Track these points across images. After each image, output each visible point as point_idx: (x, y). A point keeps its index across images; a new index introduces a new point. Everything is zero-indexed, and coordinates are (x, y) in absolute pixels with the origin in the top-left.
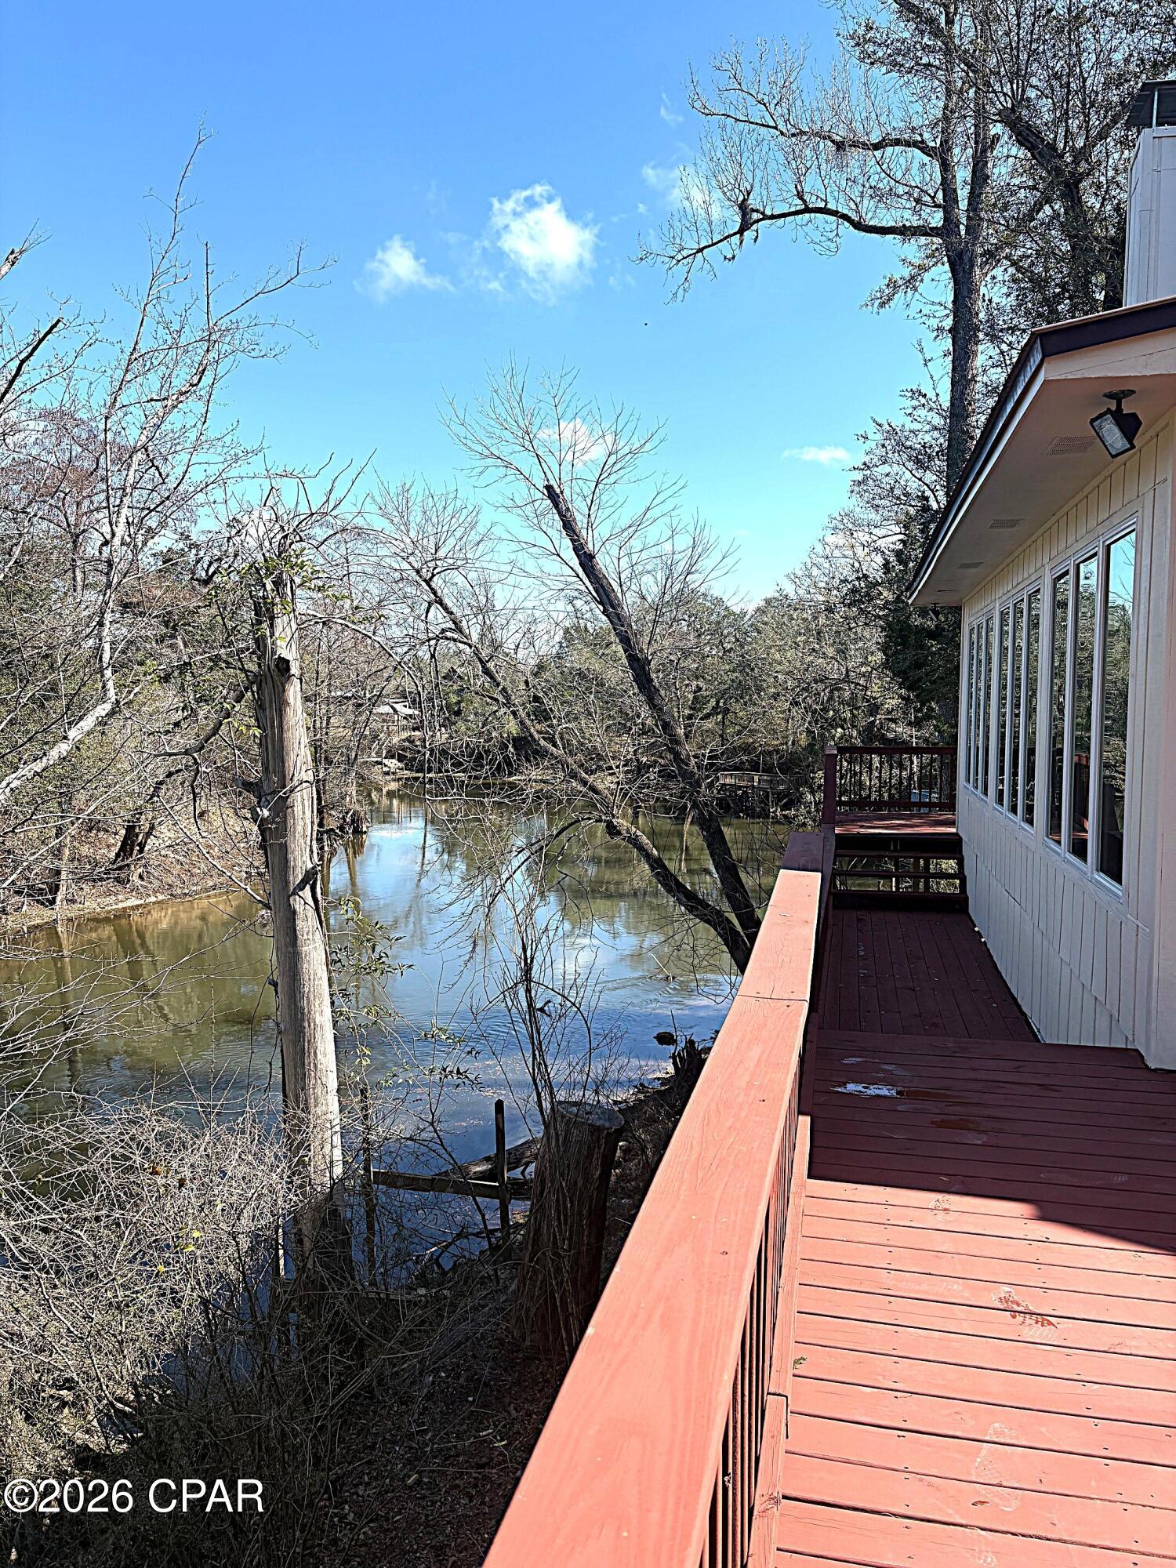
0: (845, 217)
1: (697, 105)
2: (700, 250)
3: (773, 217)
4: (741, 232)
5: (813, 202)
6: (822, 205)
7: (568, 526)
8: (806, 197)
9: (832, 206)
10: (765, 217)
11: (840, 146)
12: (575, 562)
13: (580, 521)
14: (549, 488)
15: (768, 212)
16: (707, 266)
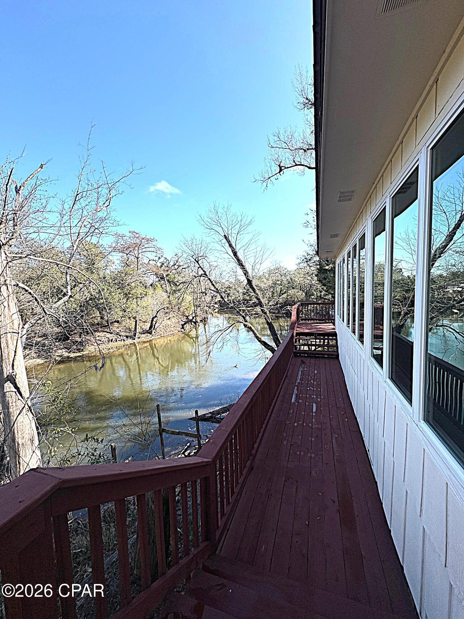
0: (306, 166)
1: (270, 145)
2: (269, 178)
3: (288, 168)
4: (279, 172)
5: (298, 163)
6: (300, 163)
7: (230, 245)
8: (296, 162)
9: (302, 164)
10: (286, 168)
11: (305, 151)
12: (232, 255)
13: (234, 245)
14: (225, 236)
15: (286, 167)
16: (271, 182)
